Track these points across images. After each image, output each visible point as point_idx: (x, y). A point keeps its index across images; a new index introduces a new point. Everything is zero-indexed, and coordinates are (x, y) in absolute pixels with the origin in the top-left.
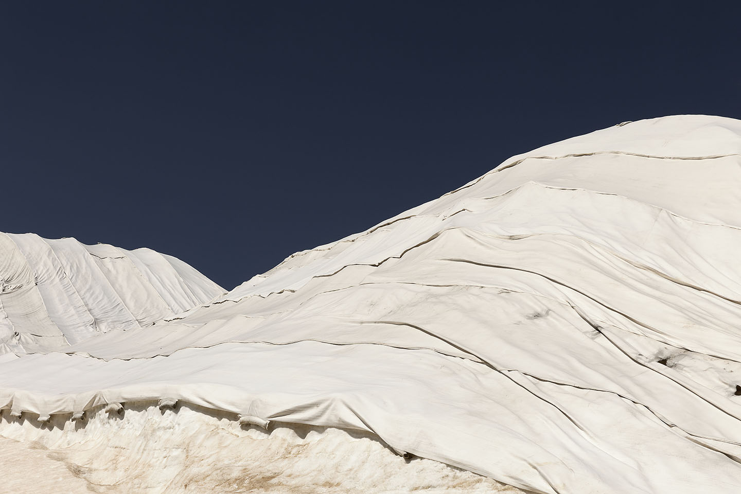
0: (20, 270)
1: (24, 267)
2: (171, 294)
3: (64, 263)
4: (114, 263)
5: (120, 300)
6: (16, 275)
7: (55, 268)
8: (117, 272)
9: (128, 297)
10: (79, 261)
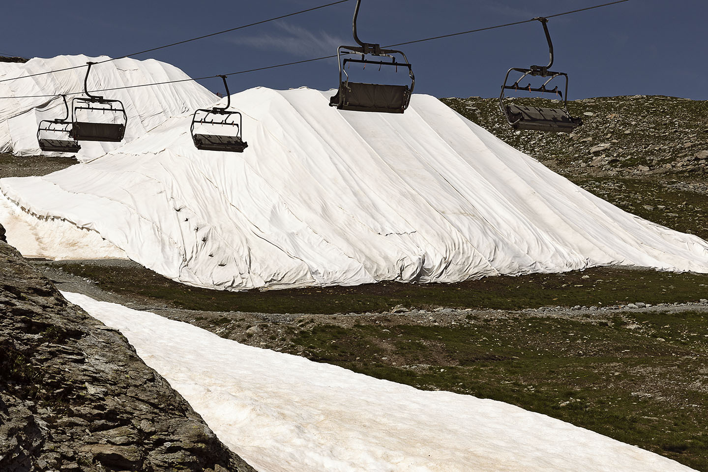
0: (74, 85)
1: (76, 83)
2: (163, 95)
3: (101, 77)
4: (131, 74)
5: (131, 102)
6: (72, 88)
7: (95, 82)
8: (133, 81)
9: (137, 99)
10: (110, 75)
